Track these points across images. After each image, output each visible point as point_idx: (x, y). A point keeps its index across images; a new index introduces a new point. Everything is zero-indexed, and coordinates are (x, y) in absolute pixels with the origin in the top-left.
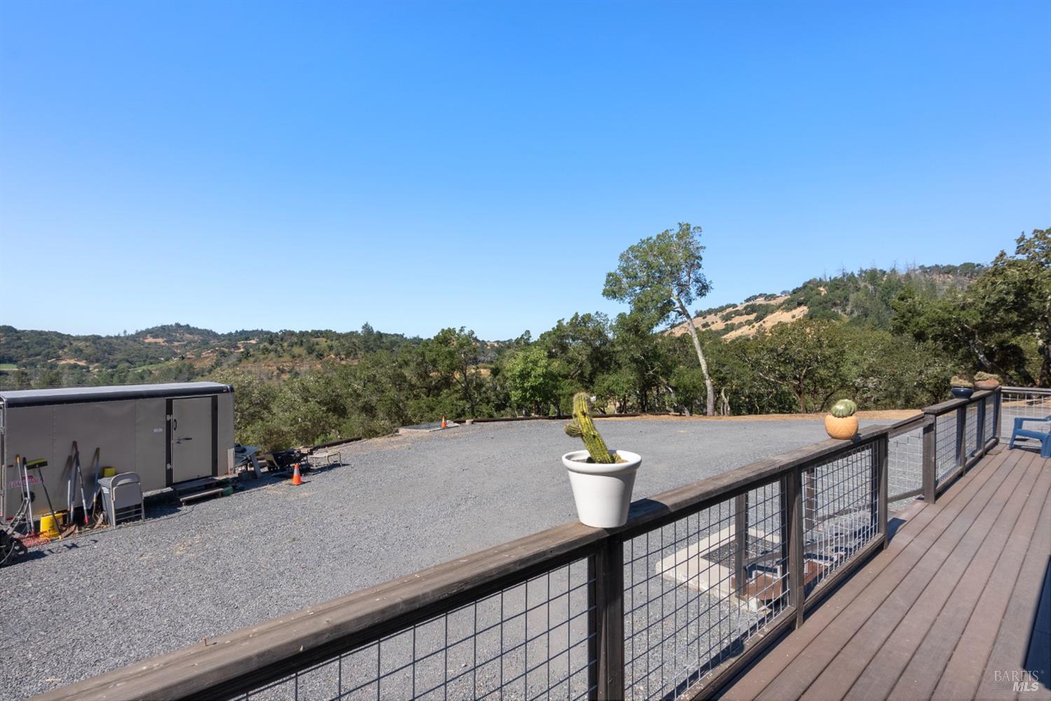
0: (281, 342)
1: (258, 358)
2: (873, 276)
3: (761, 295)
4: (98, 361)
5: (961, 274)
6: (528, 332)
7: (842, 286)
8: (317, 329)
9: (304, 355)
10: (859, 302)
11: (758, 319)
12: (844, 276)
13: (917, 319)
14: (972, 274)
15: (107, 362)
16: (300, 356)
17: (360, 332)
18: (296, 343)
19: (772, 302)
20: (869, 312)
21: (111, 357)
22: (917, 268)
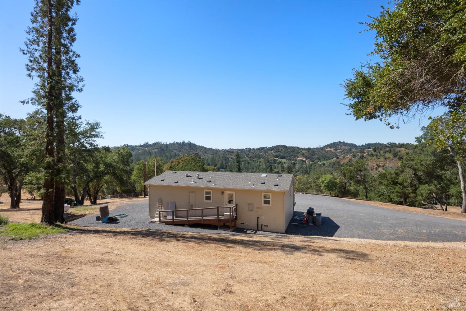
0: (380, 151)
1: (368, 159)
4: (309, 158)
9: (391, 158)
15: (312, 159)
18: (388, 151)
21: (313, 157)
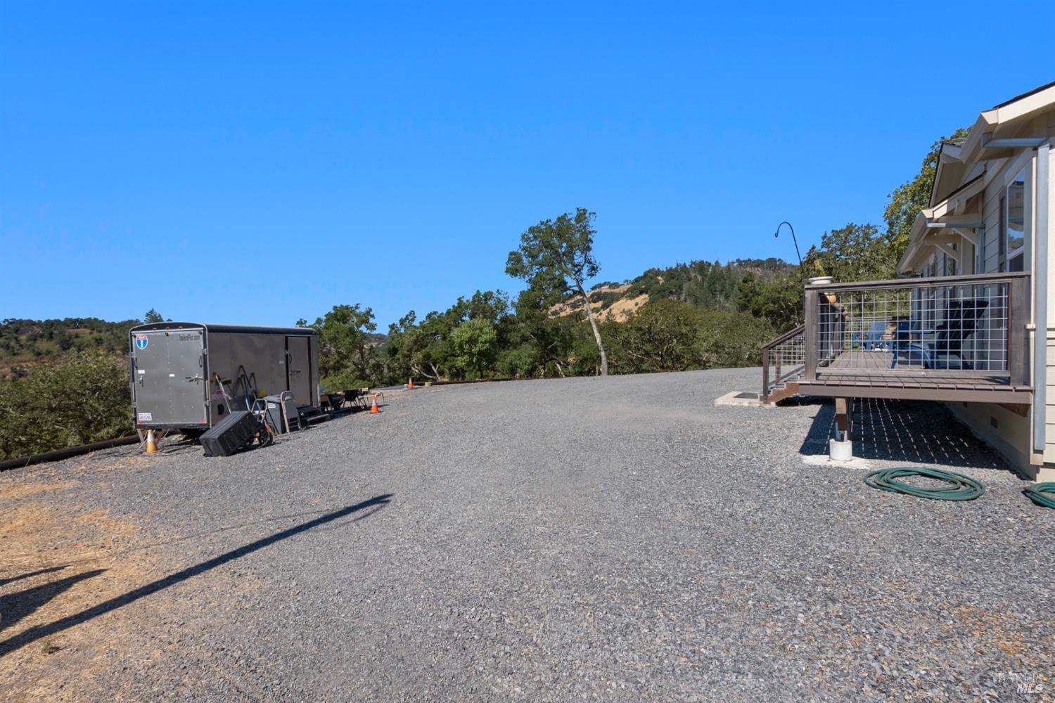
0: (15, 335)
2: (701, 267)
3: (605, 284)
5: (767, 268)
6: (412, 313)
7: (676, 275)
8: (74, 317)
9: (55, 351)
10: (691, 291)
11: (605, 306)
12: (678, 266)
13: (756, 298)
14: (775, 268)
16: (48, 353)
17: (142, 321)
18: (42, 336)
19: (616, 290)
20: (699, 300)
22: (735, 261)
